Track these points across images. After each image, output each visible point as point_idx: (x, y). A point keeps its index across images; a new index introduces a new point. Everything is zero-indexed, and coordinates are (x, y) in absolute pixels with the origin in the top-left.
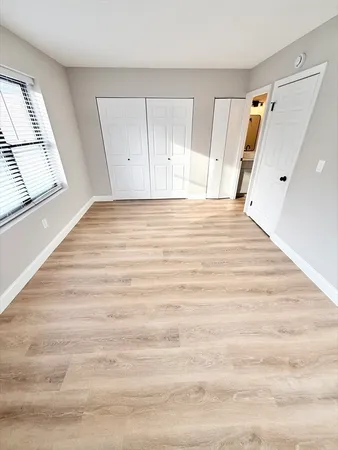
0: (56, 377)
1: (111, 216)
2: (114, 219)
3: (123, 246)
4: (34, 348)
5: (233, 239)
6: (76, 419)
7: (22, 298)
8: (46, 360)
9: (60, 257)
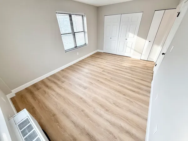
0: (63, 82)
1: (98, 57)
2: (98, 58)
3: (94, 65)
4: (63, 77)
5: (133, 76)
6: (61, 89)
7: (67, 68)
8: (63, 79)
9: (79, 63)
